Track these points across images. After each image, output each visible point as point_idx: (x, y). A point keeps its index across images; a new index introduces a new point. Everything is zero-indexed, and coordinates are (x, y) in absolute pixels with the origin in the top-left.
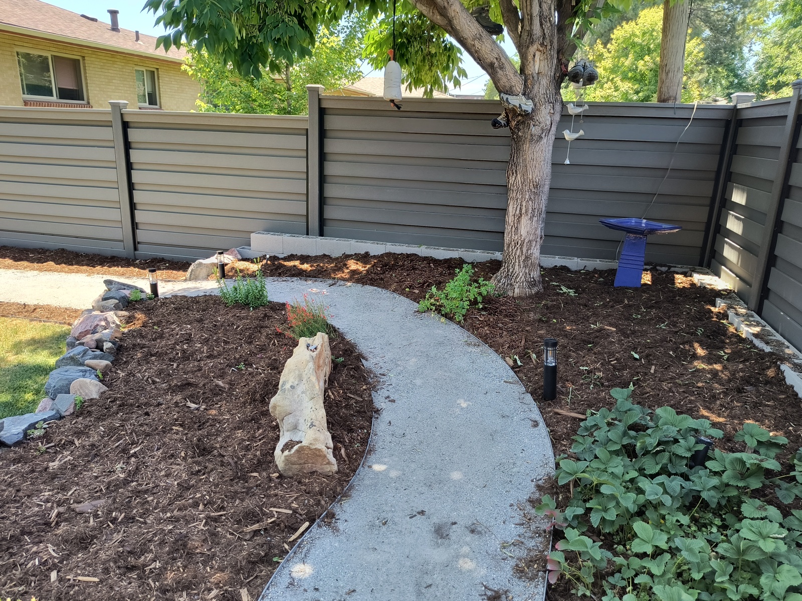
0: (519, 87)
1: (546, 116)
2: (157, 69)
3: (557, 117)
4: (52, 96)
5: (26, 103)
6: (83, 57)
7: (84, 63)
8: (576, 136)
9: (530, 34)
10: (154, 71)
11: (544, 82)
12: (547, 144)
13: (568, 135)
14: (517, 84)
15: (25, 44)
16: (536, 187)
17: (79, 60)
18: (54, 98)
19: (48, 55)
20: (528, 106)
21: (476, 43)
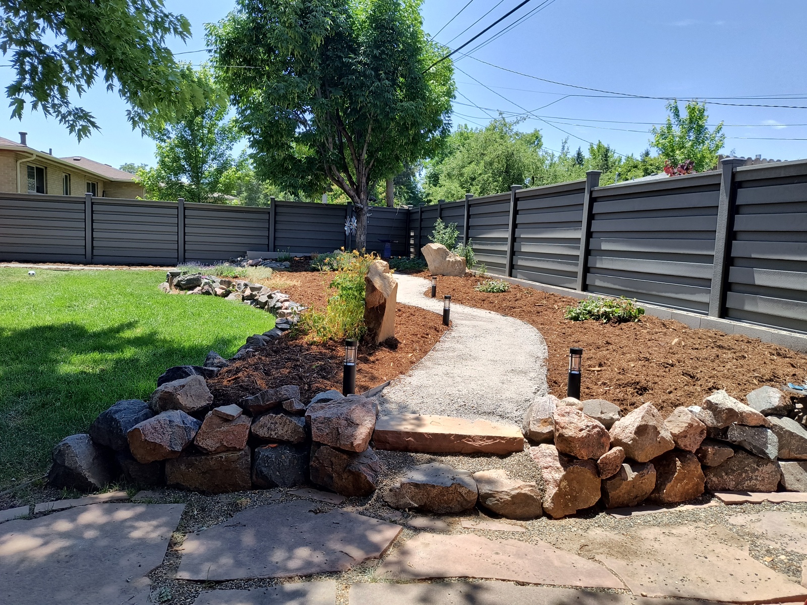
0: (359, 202)
2: (69, 175)
6: (46, 168)
7: (46, 171)
8: (370, 215)
10: (67, 176)
13: (368, 215)
17: (43, 169)
19: (35, 166)
20: (362, 207)
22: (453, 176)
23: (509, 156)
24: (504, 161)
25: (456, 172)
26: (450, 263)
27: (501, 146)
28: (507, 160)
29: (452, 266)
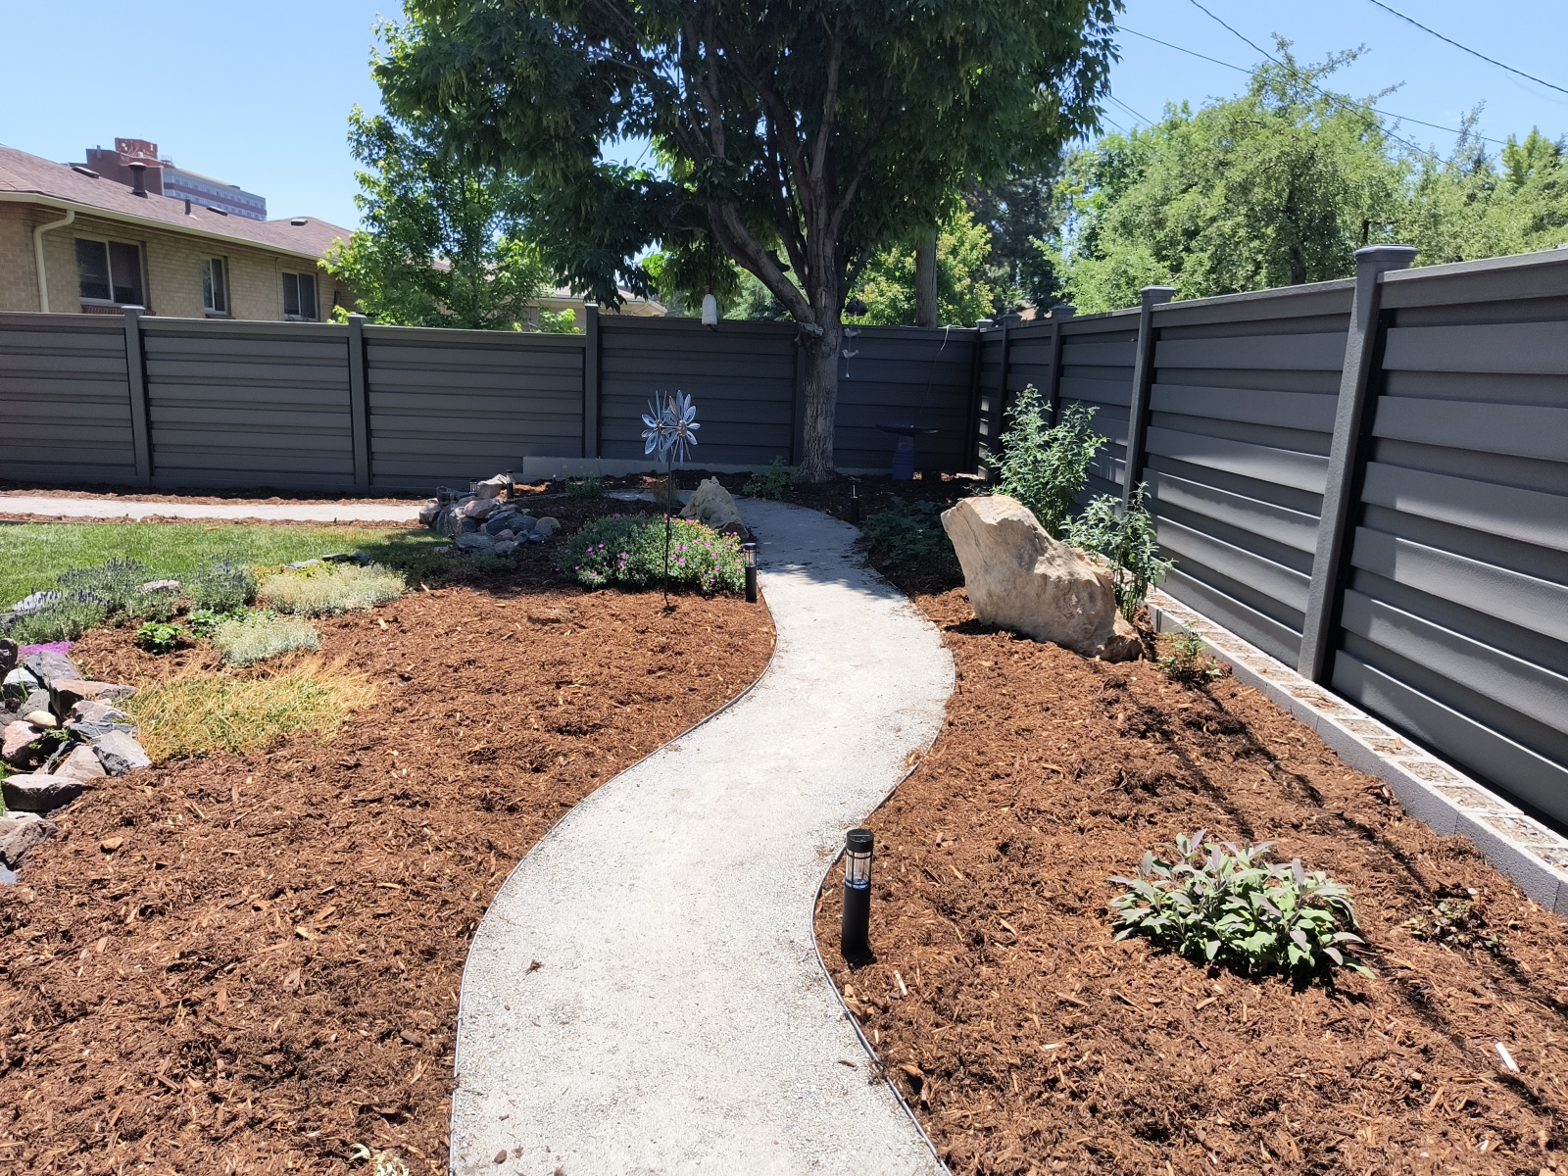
0: (812, 318)
1: (832, 339)
2: (225, 257)
3: (840, 340)
4: (108, 298)
5: (85, 308)
6: (144, 243)
7: (145, 252)
8: (853, 354)
9: (818, 279)
10: (220, 261)
11: (830, 313)
12: (834, 358)
13: (846, 354)
14: (810, 314)
15: (84, 228)
16: (828, 393)
17: (137, 247)
18: (111, 302)
19: (105, 240)
20: (820, 331)
21: (780, 285)
22: (1139, 226)
23: (1301, 165)
24: (1285, 178)
25: (1145, 217)
26: (1050, 589)
27: (1279, 137)
28: (1293, 176)
29: (1056, 599)
